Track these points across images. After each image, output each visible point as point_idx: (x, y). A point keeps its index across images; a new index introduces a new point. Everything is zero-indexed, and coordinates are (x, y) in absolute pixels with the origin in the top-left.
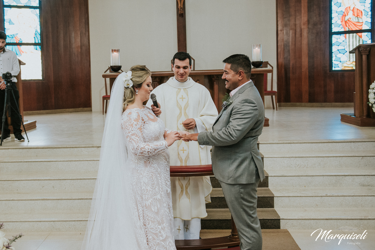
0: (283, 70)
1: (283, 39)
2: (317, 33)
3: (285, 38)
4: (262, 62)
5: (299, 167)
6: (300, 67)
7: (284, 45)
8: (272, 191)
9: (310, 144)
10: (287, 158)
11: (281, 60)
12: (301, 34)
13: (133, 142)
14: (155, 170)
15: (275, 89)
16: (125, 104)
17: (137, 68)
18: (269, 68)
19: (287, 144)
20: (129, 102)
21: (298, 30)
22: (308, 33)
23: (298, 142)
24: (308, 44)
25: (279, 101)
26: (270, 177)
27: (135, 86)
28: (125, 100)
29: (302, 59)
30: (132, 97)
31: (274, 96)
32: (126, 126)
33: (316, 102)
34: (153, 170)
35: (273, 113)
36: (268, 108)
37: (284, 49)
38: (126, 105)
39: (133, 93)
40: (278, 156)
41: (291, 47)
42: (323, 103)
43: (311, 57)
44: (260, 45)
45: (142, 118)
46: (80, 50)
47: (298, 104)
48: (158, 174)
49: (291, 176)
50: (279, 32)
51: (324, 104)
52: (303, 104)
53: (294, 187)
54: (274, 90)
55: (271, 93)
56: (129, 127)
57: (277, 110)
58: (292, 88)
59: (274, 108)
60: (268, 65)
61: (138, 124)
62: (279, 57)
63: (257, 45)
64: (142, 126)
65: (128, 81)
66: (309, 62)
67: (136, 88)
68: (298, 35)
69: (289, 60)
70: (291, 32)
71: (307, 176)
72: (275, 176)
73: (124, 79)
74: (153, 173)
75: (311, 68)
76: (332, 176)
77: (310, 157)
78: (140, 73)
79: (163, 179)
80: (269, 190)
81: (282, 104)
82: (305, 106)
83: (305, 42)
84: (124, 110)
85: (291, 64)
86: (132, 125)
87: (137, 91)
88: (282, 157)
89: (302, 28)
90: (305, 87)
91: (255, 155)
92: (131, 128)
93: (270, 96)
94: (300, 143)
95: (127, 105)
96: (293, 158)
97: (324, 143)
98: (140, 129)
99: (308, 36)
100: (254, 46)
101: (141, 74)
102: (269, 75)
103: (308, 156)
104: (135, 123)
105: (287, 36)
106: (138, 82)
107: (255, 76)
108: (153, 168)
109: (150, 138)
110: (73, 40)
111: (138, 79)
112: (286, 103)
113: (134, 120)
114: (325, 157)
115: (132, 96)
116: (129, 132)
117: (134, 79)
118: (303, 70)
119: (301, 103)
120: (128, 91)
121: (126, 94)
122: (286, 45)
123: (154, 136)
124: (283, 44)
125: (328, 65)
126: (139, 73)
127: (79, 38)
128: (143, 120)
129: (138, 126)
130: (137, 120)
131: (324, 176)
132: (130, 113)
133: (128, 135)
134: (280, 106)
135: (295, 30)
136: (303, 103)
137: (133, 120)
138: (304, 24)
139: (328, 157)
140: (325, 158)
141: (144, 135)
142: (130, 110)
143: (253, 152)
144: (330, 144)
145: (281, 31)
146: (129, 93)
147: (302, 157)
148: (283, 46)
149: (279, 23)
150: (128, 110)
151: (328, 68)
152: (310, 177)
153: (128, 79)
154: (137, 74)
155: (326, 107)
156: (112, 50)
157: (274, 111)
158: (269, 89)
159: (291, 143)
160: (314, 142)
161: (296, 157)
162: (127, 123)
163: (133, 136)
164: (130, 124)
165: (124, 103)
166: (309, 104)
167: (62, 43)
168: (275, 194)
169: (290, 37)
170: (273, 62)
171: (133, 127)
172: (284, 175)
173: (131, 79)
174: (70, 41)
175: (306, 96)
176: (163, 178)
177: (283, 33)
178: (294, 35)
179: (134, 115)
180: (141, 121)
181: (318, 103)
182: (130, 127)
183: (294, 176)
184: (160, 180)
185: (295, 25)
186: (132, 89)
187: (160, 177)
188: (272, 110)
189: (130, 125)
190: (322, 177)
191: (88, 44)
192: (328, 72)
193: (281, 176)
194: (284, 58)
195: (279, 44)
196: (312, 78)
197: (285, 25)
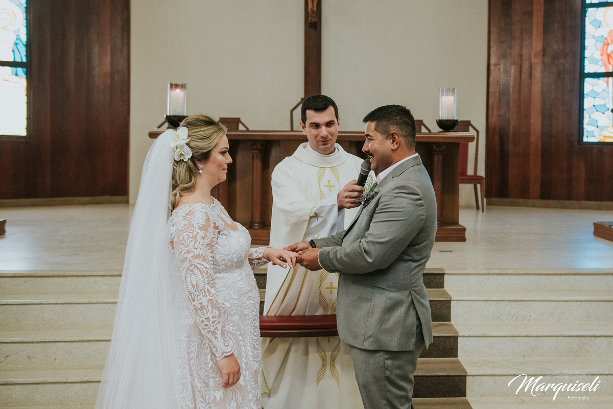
0: (497, 137)
1: (498, 82)
2: (559, 74)
3: (503, 79)
4: (457, 120)
5: (514, 318)
6: (528, 134)
7: (500, 92)
8: (463, 365)
9: (536, 276)
10: (494, 302)
11: (494, 119)
12: (530, 74)
13: (196, 270)
14: (234, 328)
15: (482, 172)
16: (175, 195)
17: (198, 120)
18: (472, 133)
19: (495, 276)
20: (185, 189)
21: (526, 65)
22: (543, 73)
23: (515, 273)
24: (543, 92)
25: (488, 194)
26: (462, 338)
27: (195, 158)
28: (174, 187)
29: (530, 119)
30: (191, 180)
31: (479, 186)
32: (181, 239)
33: (553, 199)
34: (231, 328)
35: (477, 216)
36: (468, 207)
37: (500, 100)
38: (178, 196)
39: (192, 172)
40: (477, 298)
41: (513, 96)
42: (564, 201)
43: (546, 116)
44: (453, 90)
45: (215, 223)
46: (108, 81)
47: (521, 201)
48: (241, 335)
49: (499, 336)
50: (492, 68)
51: (567, 202)
52: (531, 201)
53: (504, 356)
54: (479, 174)
55: (475, 180)
56: (189, 241)
57: (483, 211)
58: (512, 172)
59: (478, 208)
60: (470, 128)
61: (206, 235)
62: (490, 113)
63: (449, 89)
64: (214, 239)
65: (182, 147)
66: (542, 125)
67: (199, 160)
68: (525, 75)
69: (509, 121)
70: (513, 70)
71: (527, 336)
72: (470, 336)
73: (173, 145)
74: (231, 333)
75: (547, 136)
76: (573, 336)
77: (535, 301)
78: (205, 130)
79: (249, 344)
80: (458, 362)
81: (494, 200)
82: (534, 206)
83: (537, 87)
84: (174, 206)
85: (511, 128)
86: (194, 238)
87: (201, 166)
88: (484, 301)
89: (533, 62)
90: (535, 171)
91: (418, 297)
92: (192, 243)
93: (472, 186)
94: (519, 274)
95: (181, 196)
96: (504, 302)
97: (561, 274)
98: (210, 246)
99: (542, 78)
100: (443, 90)
101: (207, 133)
102: (472, 146)
103: (531, 299)
104: (201, 234)
105: (506, 75)
106: (202, 149)
107: (443, 147)
108: (232, 324)
109: (229, 264)
110: (96, 61)
111: (201, 144)
112: (499, 199)
113: (200, 228)
114: (562, 301)
115: (190, 177)
116: (188, 252)
117: (193, 144)
118: (532, 140)
119: (527, 200)
120: (182, 169)
121: (177, 174)
122: (503, 93)
123: (235, 260)
124: (498, 90)
125: (575, 132)
126: (202, 131)
127: (109, 57)
128: (216, 228)
129: (207, 241)
130: (204, 228)
131: (558, 336)
132: (190, 213)
133: (186, 256)
134: (489, 204)
135: (521, 66)
136: (529, 200)
137: (197, 228)
138: (536, 56)
139: (567, 301)
140: (562, 303)
141: (218, 257)
142: (190, 207)
143: (415, 291)
144: (571, 276)
145: (496, 65)
146: (184, 171)
147: (520, 301)
148: (497, 94)
149: (492, 50)
150: (185, 207)
151: (576, 138)
152: (533, 338)
153: (181, 144)
154: (200, 133)
155: (570, 208)
156: (171, 85)
157: (477, 213)
158: (470, 172)
159: (502, 274)
160: (544, 272)
161: (510, 301)
162: (185, 234)
163: (197, 261)
164: (191, 235)
165: (174, 192)
166: (541, 201)
167: (72, 65)
168: (470, 370)
169: (512, 78)
170: (480, 122)
171: (198, 242)
172: (487, 335)
173: (188, 144)
174: (89, 62)
175: (535, 187)
176: (248, 342)
177: (499, 70)
178: (518, 75)
179: (199, 219)
180: (211, 229)
181: (557, 201)
182: (191, 241)
183: (505, 336)
184: (243, 348)
185: (521, 56)
186: (191, 163)
187: (243, 341)
188: (474, 211)
189: (191, 238)
190: (555, 338)
191: (126, 70)
192: (576, 144)
193: (482, 336)
194: (500, 116)
195: (491, 90)
196: (548, 154)
197: (503, 56)
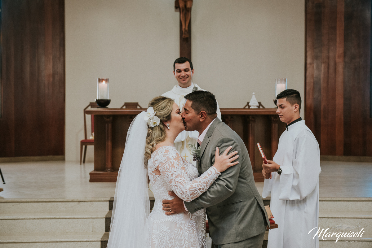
0: (312, 114)
1: (313, 75)
2: (355, 69)
3: (316, 73)
7: (314, 83)
9: (346, 202)
11: (310, 101)
12: (335, 69)
13: (179, 185)
20: (159, 141)
21: (332, 64)
22: (344, 68)
23: (331, 200)
24: (344, 82)
27: (163, 121)
29: (336, 100)
30: (162, 135)
33: (353, 156)
37: (314, 88)
41: (323, 84)
43: (347, 98)
44: (285, 80)
47: (330, 157)
50: (308, 66)
51: (363, 158)
58: (324, 137)
61: (179, 163)
62: (307, 97)
63: (282, 79)
64: (184, 164)
65: (153, 118)
66: (344, 104)
67: (166, 122)
68: (331, 70)
69: (320, 102)
70: (323, 67)
83: (340, 79)
85: (322, 107)
87: (168, 125)
89: (337, 61)
96: (325, 219)
98: (183, 168)
100: (278, 80)
104: (176, 162)
105: (318, 71)
106: (165, 114)
113: (174, 159)
118: (337, 115)
119: (334, 156)
122: (316, 83)
124: (312, 81)
125: (368, 108)
127: (52, 63)
129: (180, 166)
130: (177, 159)
133: (171, 178)
135: (329, 64)
136: (336, 156)
138: (339, 57)
145: (310, 64)
148: (312, 84)
149: (308, 54)
151: (368, 113)
154: (160, 106)
161: (328, 218)
163: (177, 179)
169: (322, 73)
171: (176, 168)
173: (155, 115)
174: (39, 68)
175: (340, 148)
177: (313, 67)
178: (326, 70)
181: (356, 157)
182: (172, 168)
185: (328, 57)
186: (161, 126)
192: (368, 117)
194: (313, 99)
195: (307, 81)
197: (316, 57)
